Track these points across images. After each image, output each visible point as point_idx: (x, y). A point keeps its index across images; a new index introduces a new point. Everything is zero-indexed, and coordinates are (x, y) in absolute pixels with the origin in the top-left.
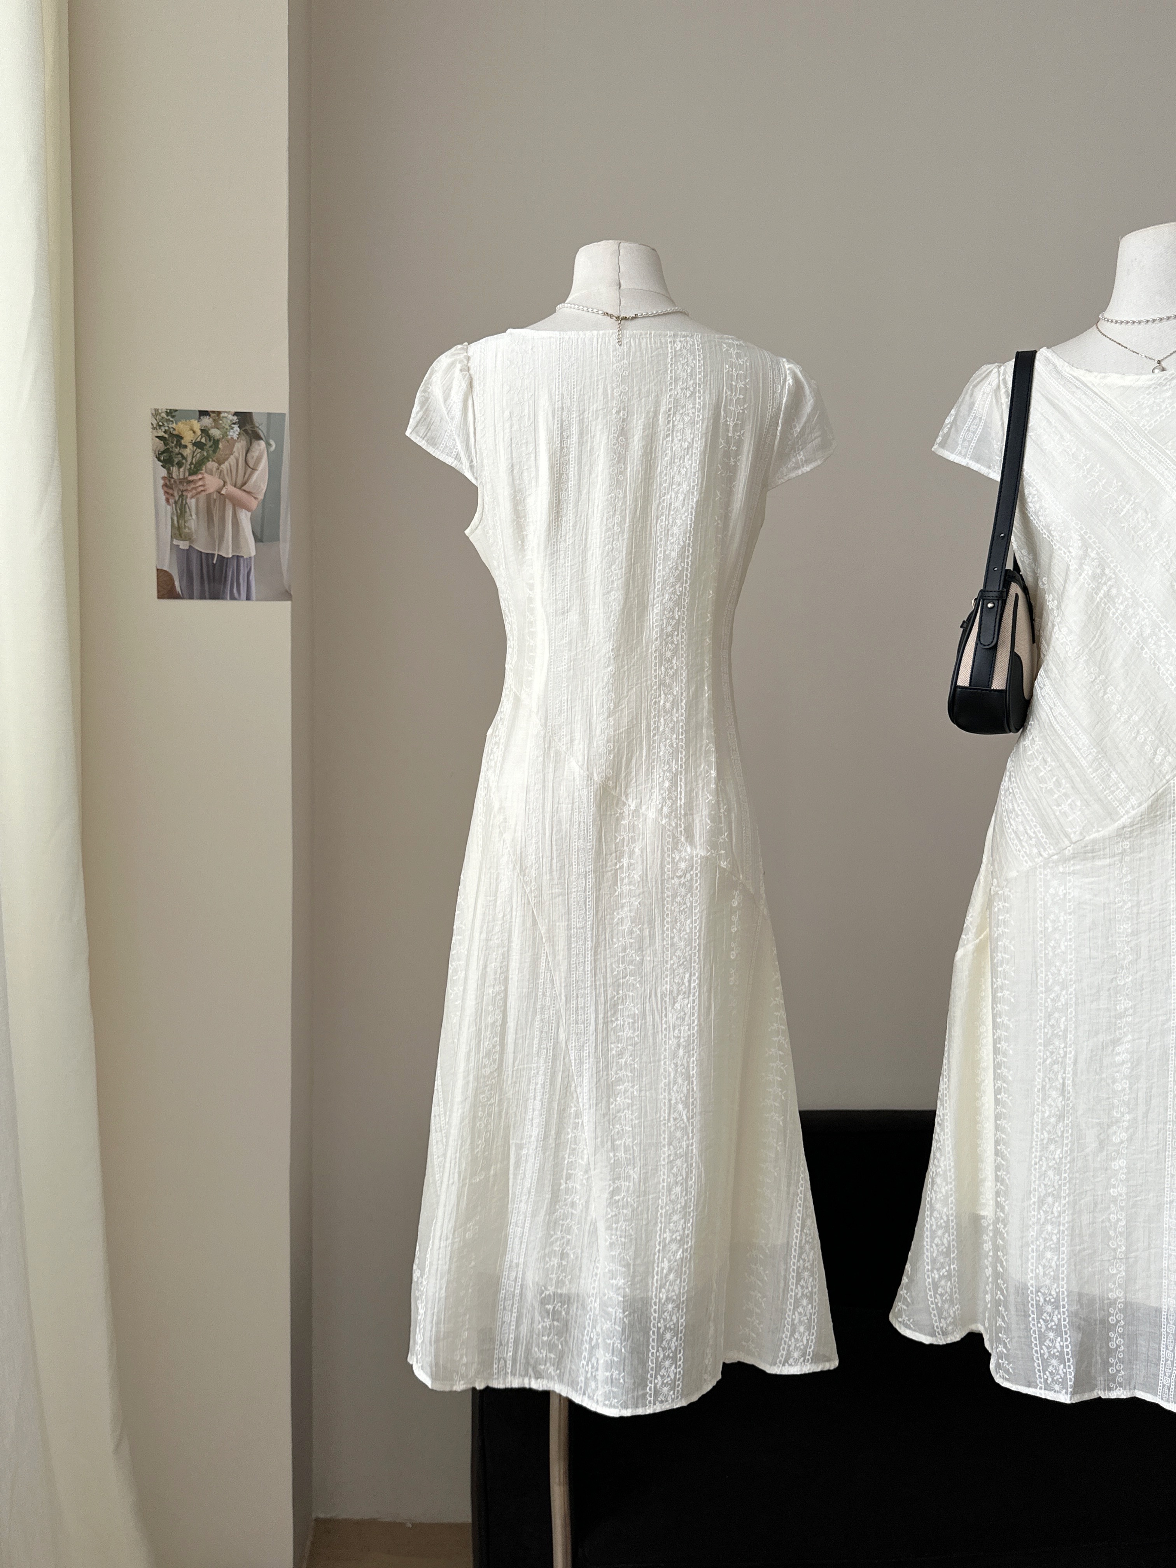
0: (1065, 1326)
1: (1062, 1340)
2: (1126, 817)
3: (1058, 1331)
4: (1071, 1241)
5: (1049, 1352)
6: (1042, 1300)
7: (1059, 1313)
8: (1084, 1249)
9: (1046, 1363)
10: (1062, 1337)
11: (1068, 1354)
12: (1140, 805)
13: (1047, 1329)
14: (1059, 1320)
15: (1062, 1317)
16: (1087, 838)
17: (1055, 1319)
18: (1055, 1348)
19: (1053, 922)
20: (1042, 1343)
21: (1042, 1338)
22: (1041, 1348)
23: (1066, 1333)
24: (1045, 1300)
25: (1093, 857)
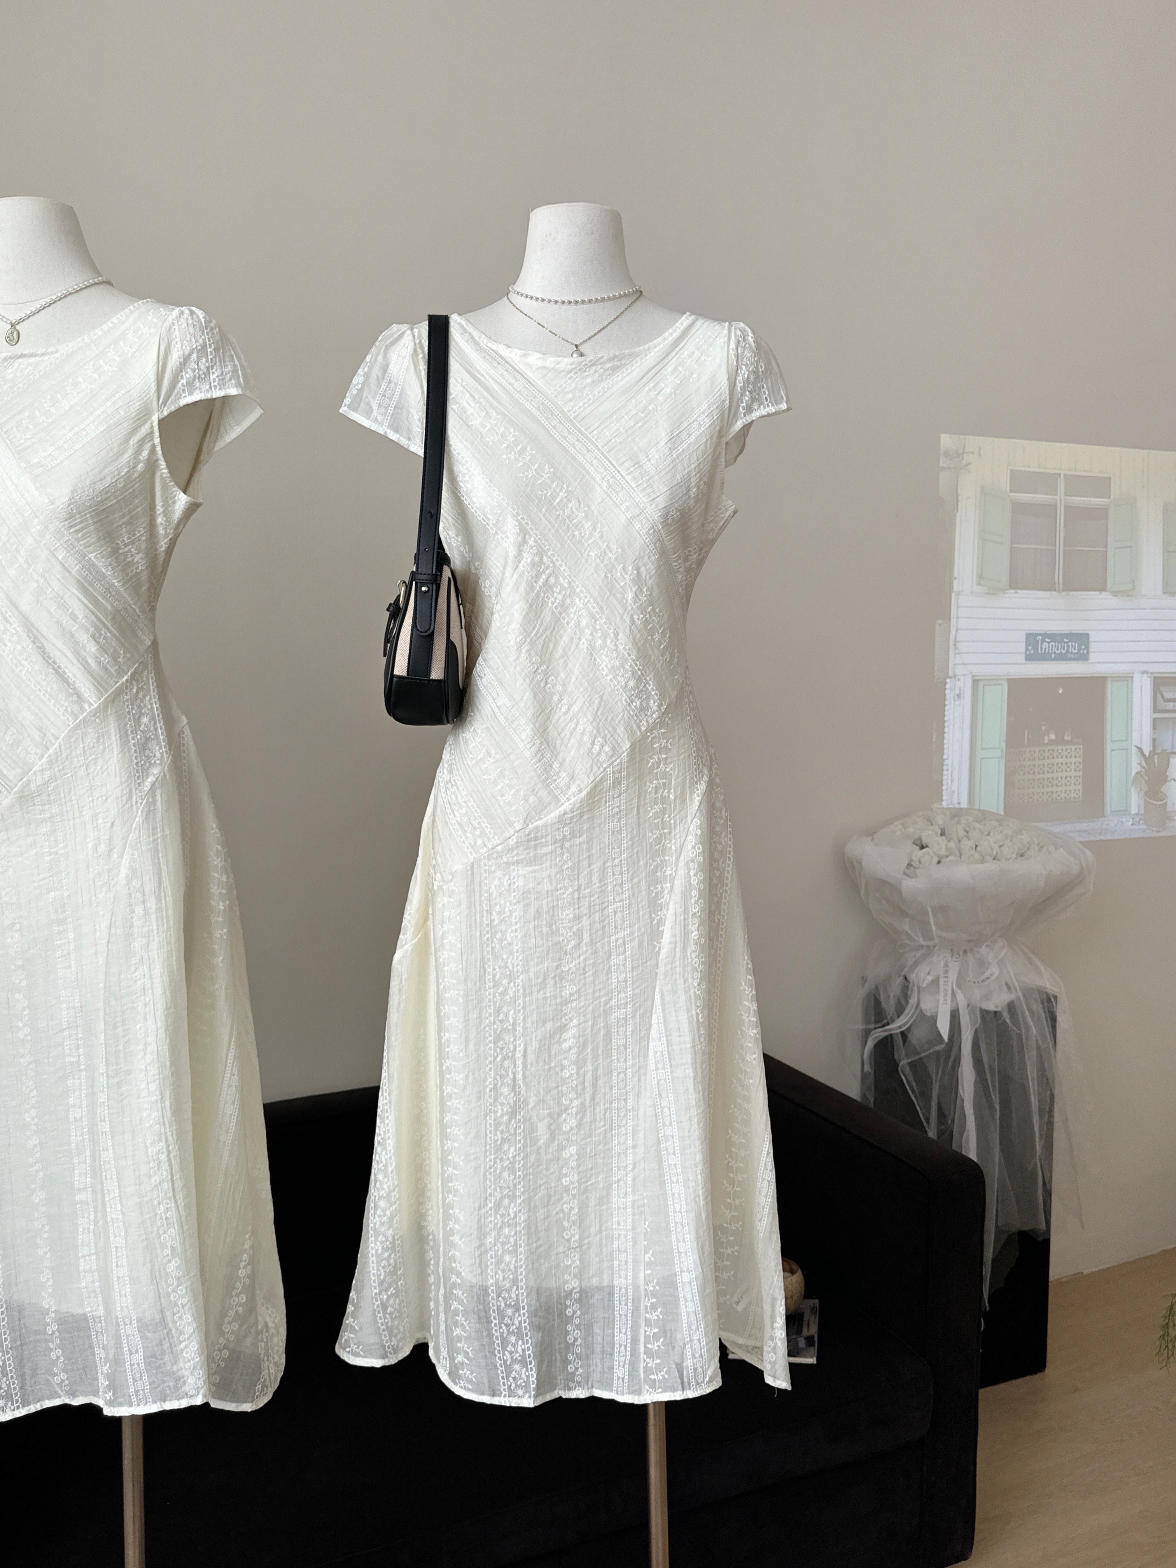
0: (526, 1328)
1: (523, 1344)
2: (567, 804)
3: (519, 1334)
4: (528, 1239)
5: (512, 1358)
6: (503, 1305)
7: (519, 1315)
8: (541, 1246)
9: (509, 1370)
10: (523, 1340)
11: (529, 1356)
12: (580, 791)
13: (509, 1333)
14: (520, 1322)
15: (522, 1319)
16: (531, 826)
17: (516, 1322)
18: (517, 1352)
19: (500, 913)
20: (504, 1349)
21: (504, 1343)
22: (504, 1355)
23: (527, 1335)
24: (506, 1304)
25: (536, 846)
